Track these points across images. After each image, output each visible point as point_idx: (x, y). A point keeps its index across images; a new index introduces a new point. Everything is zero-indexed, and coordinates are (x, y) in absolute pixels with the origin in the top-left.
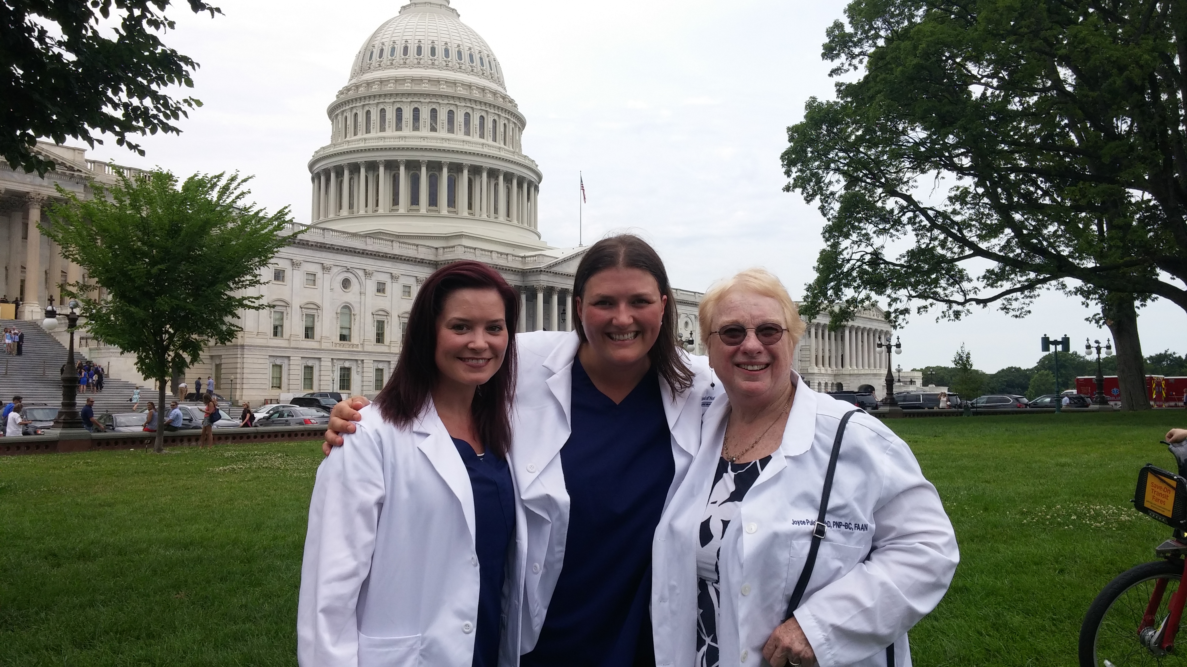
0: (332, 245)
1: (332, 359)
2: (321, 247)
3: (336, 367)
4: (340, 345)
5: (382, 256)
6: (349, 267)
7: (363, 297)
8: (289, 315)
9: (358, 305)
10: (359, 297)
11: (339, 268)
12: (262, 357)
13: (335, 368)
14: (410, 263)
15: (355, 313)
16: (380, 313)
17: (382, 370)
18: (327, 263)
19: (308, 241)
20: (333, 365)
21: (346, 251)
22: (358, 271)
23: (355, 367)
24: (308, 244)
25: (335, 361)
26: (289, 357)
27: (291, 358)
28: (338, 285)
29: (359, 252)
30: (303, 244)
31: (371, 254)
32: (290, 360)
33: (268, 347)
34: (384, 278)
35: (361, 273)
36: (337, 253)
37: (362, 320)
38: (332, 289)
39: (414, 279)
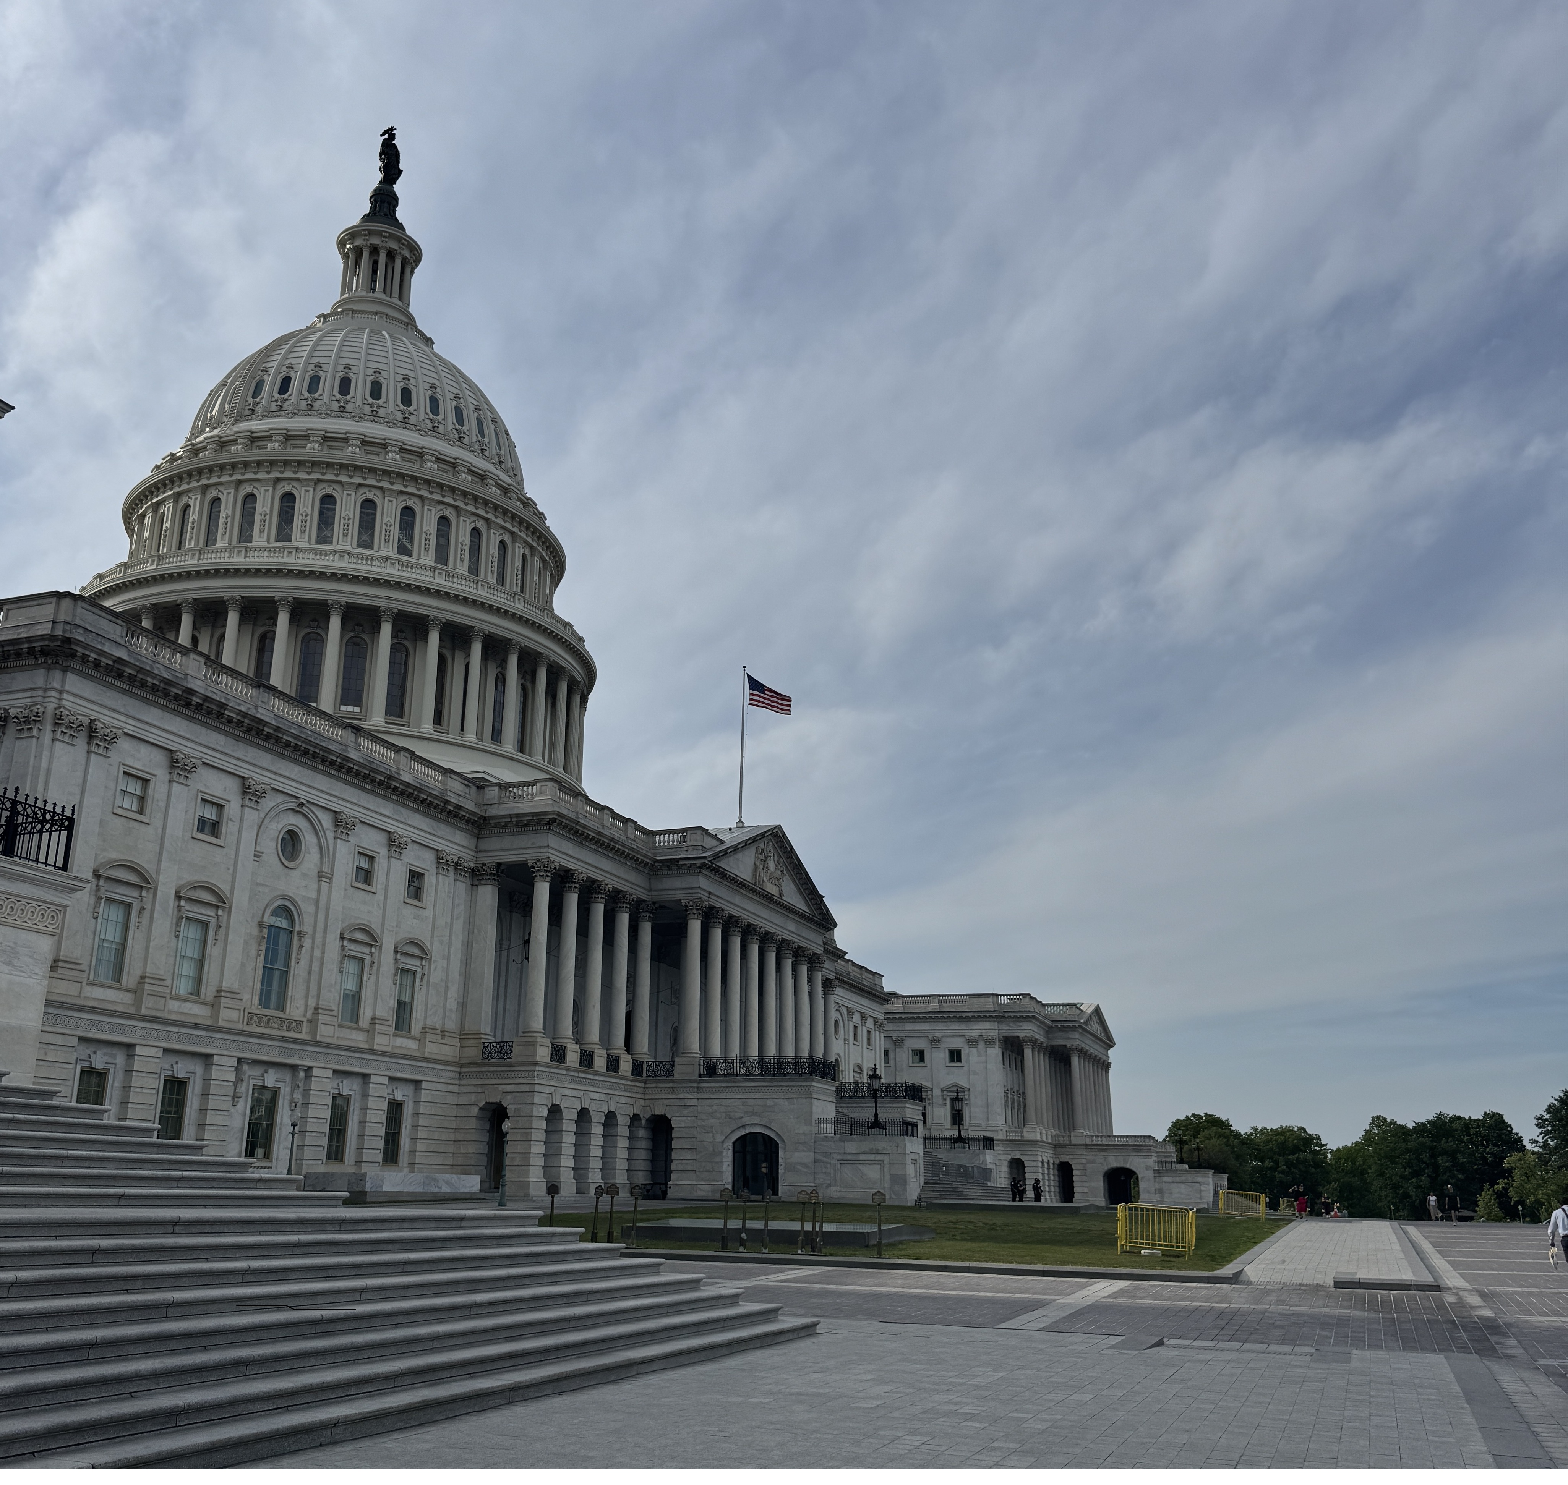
0: (277, 729)
1: (240, 1060)
2: (249, 730)
3: (245, 1084)
4: (260, 1017)
5: (381, 783)
6: (304, 794)
7: (325, 886)
8: (146, 914)
9: (311, 909)
10: (315, 886)
11: (280, 798)
12: (59, 1040)
13: (242, 1089)
14: (433, 812)
15: (307, 928)
16: (359, 936)
17: (347, 1099)
18: (258, 777)
19: (223, 706)
20: (239, 1080)
21: (306, 753)
22: (320, 814)
23: (288, 1089)
24: (220, 715)
25: (245, 1067)
26: (130, 1047)
27: (139, 1050)
28: (270, 846)
29: (332, 763)
30: (209, 713)
31: (357, 774)
32: (131, 1056)
33: (83, 1009)
34: (373, 841)
35: (326, 820)
36: (282, 756)
37: (317, 953)
38: (258, 855)
39: (430, 856)
